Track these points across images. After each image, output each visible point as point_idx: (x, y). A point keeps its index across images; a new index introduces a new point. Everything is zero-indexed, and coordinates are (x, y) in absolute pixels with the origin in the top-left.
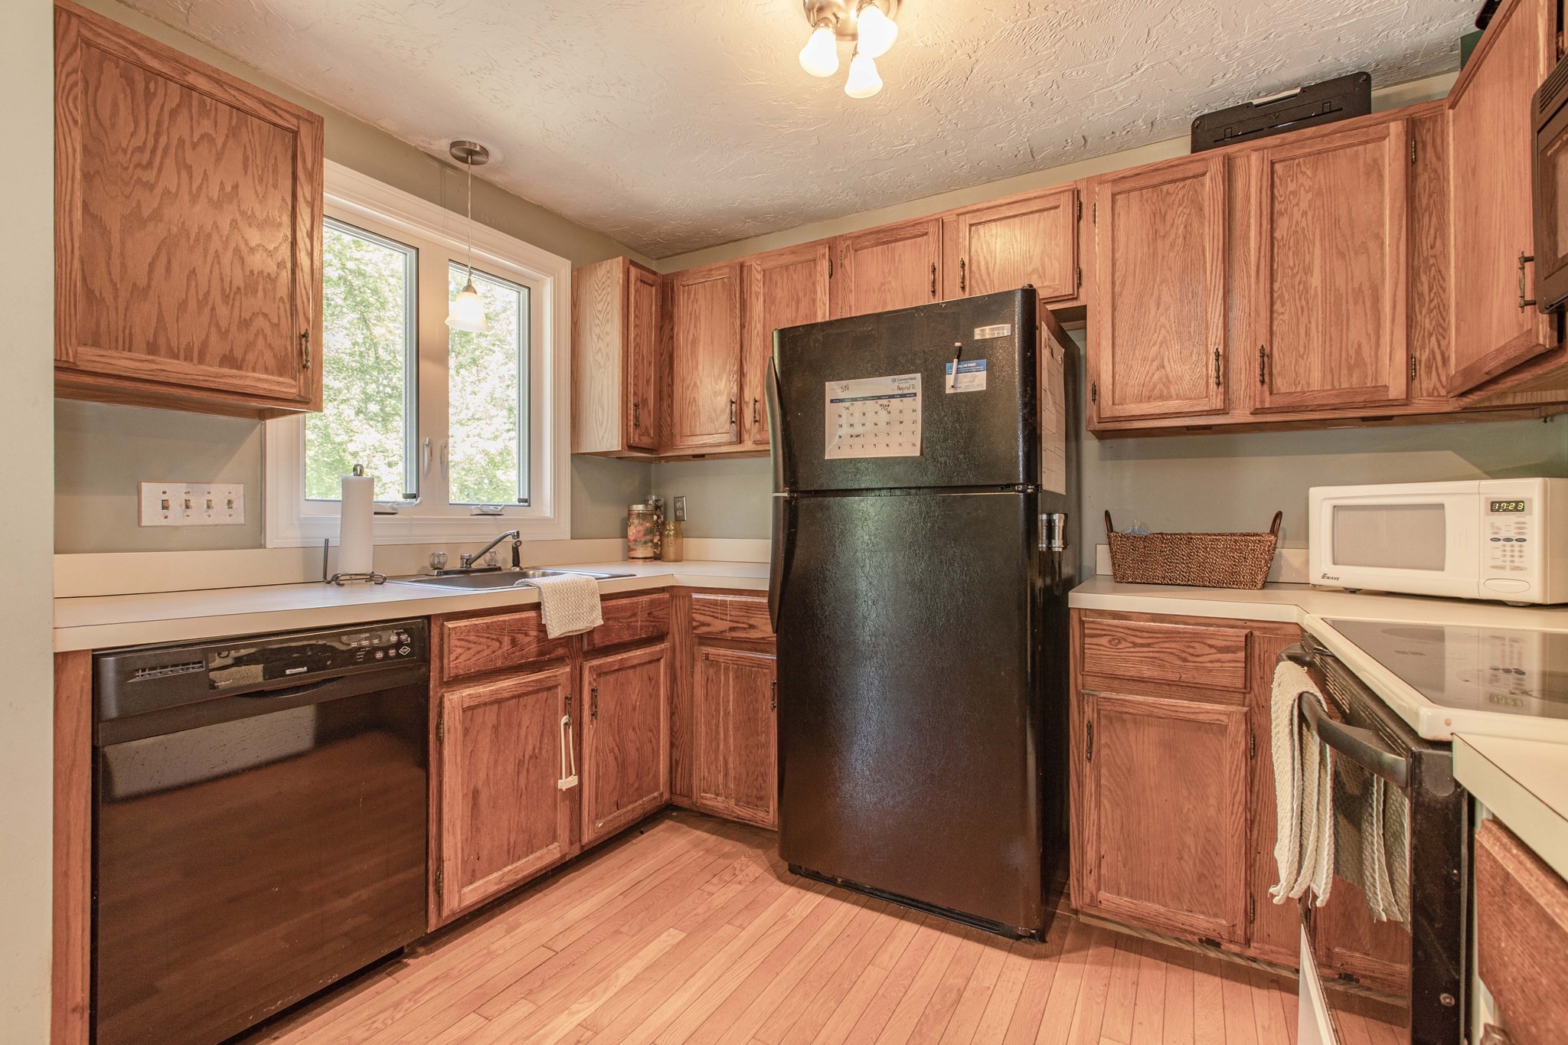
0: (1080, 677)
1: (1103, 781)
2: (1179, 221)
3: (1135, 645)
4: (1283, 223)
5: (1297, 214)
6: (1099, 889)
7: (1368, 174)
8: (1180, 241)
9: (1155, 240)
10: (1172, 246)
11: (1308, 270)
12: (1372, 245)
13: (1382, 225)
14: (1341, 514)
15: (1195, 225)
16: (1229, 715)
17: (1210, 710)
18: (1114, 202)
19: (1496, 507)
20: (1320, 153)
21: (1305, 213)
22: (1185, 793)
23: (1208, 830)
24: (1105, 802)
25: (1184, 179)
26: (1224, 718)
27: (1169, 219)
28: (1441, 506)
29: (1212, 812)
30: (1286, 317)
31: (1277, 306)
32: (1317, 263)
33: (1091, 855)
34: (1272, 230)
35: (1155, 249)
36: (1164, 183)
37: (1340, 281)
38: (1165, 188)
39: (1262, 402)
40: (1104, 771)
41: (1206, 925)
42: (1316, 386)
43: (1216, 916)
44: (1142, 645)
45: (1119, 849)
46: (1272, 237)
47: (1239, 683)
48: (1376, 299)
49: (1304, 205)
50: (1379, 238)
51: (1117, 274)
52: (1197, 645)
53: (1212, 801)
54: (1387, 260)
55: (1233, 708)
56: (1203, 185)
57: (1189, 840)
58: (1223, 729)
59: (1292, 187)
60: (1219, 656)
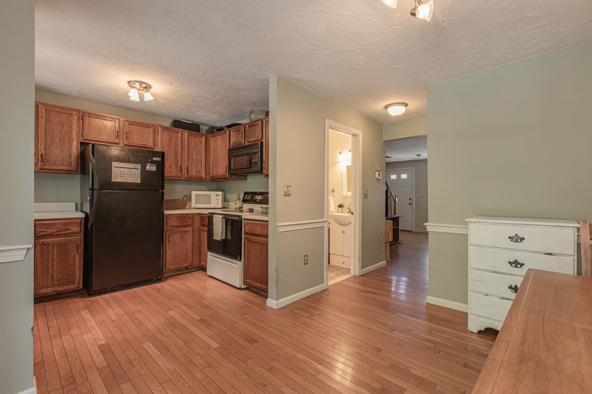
0: (166, 227)
1: (170, 246)
2: (174, 140)
3: (176, 219)
4: (190, 146)
5: (192, 146)
6: (169, 267)
7: (201, 142)
8: (174, 144)
9: (170, 142)
10: (173, 145)
11: (193, 155)
12: (201, 154)
13: (202, 151)
14: (196, 196)
15: (177, 142)
16: (190, 229)
17: (187, 229)
18: (162, 132)
19: (217, 195)
20: (195, 136)
21: (193, 146)
22: (183, 244)
23: (187, 249)
24: (171, 250)
25: (175, 132)
26: (189, 230)
27: (172, 139)
28: (210, 195)
29: (187, 246)
30: (190, 162)
31: (189, 160)
32: (194, 155)
33: (168, 260)
34: (189, 147)
35: (170, 144)
36: (172, 132)
37: (197, 158)
38: (172, 133)
39: (187, 176)
40: (170, 244)
41: (186, 265)
42: (194, 175)
43: (188, 263)
44: (178, 219)
45: (173, 257)
46: (189, 149)
47: (191, 224)
48: (202, 162)
49: (193, 144)
50: (202, 153)
51: (163, 147)
52: (186, 218)
53: (187, 244)
54: (203, 157)
55: (190, 228)
56: (178, 135)
57: (184, 252)
58: (189, 231)
59: (191, 140)
60: (189, 220)
